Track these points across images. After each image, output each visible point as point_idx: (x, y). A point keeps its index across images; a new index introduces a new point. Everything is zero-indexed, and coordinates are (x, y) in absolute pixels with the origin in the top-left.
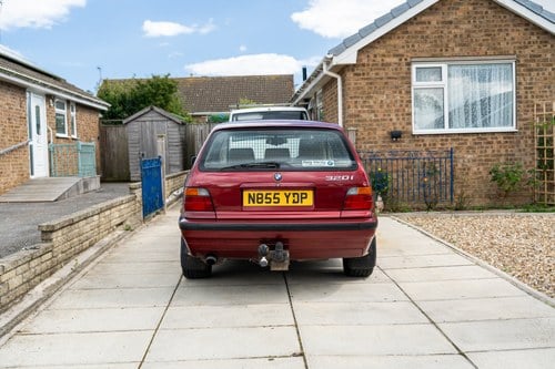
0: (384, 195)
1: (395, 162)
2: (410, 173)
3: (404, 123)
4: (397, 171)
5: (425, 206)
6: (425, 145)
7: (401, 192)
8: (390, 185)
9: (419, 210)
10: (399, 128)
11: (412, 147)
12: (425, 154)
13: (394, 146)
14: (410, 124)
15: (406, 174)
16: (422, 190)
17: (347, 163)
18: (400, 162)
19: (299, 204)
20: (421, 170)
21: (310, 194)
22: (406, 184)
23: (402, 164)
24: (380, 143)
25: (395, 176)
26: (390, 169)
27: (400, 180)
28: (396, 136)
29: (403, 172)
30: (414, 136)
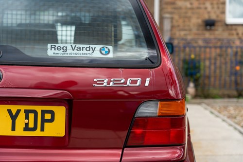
0: (196, 81)
1: (208, 50)
2: (223, 60)
3: (218, 12)
4: (210, 59)
5: (235, 93)
6: (238, 34)
7: (212, 79)
8: (202, 72)
9: (229, 97)
10: (213, 17)
11: (225, 35)
12: (238, 43)
13: (207, 35)
14: (223, 12)
15: (218, 63)
16: (233, 78)
17: (144, 53)
18: (213, 50)
19: (38, 133)
20: (233, 59)
21: (60, 112)
22: (218, 71)
23: (214, 52)
24: (194, 30)
25: (207, 63)
26: (203, 56)
27: (213, 67)
28: (210, 24)
29: (215, 59)
30: (227, 25)
